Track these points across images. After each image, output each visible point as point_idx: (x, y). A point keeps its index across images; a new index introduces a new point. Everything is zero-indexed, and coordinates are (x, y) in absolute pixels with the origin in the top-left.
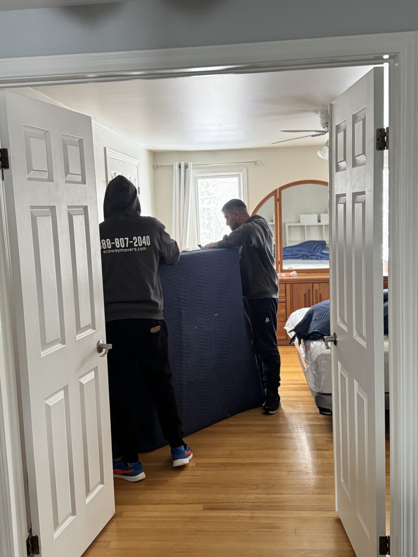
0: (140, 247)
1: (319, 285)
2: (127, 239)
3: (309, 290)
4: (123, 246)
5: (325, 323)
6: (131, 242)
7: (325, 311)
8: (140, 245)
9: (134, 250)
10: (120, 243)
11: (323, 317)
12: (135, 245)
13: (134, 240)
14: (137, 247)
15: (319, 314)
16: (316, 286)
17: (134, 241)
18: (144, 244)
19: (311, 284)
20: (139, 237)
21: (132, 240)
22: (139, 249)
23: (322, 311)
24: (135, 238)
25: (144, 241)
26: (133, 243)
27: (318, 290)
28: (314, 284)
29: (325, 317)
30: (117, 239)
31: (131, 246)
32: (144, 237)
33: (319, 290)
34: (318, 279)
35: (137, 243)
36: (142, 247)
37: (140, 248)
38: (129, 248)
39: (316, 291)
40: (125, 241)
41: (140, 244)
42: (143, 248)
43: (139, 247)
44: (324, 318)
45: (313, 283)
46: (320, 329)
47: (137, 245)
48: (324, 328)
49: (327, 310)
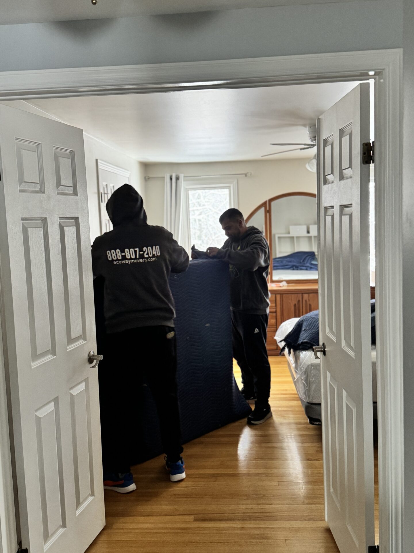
1: (308, 296)
2: (138, 250)
3: (299, 301)
4: (133, 257)
9: (144, 260)
10: (130, 253)
12: (146, 256)
13: (144, 250)
14: (147, 258)
16: (306, 296)
17: (144, 252)
18: (154, 254)
19: (300, 295)
20: (149, 248)
21: (142, 251)
22: (149, 260)
24: (145, 249)
25: (154, 252)
26: (143, 254)
28: (303, 295)
30: (128, 250)
31: (142, 256)
32: (154, 247)
33: (309, 300)
34: (307, 290)
35: (148, 254)
37: (150, 258)
38: (139, 259)
39: (306, 301)
40: (136, 252)
45: (302, 293)
47: (147, 256)
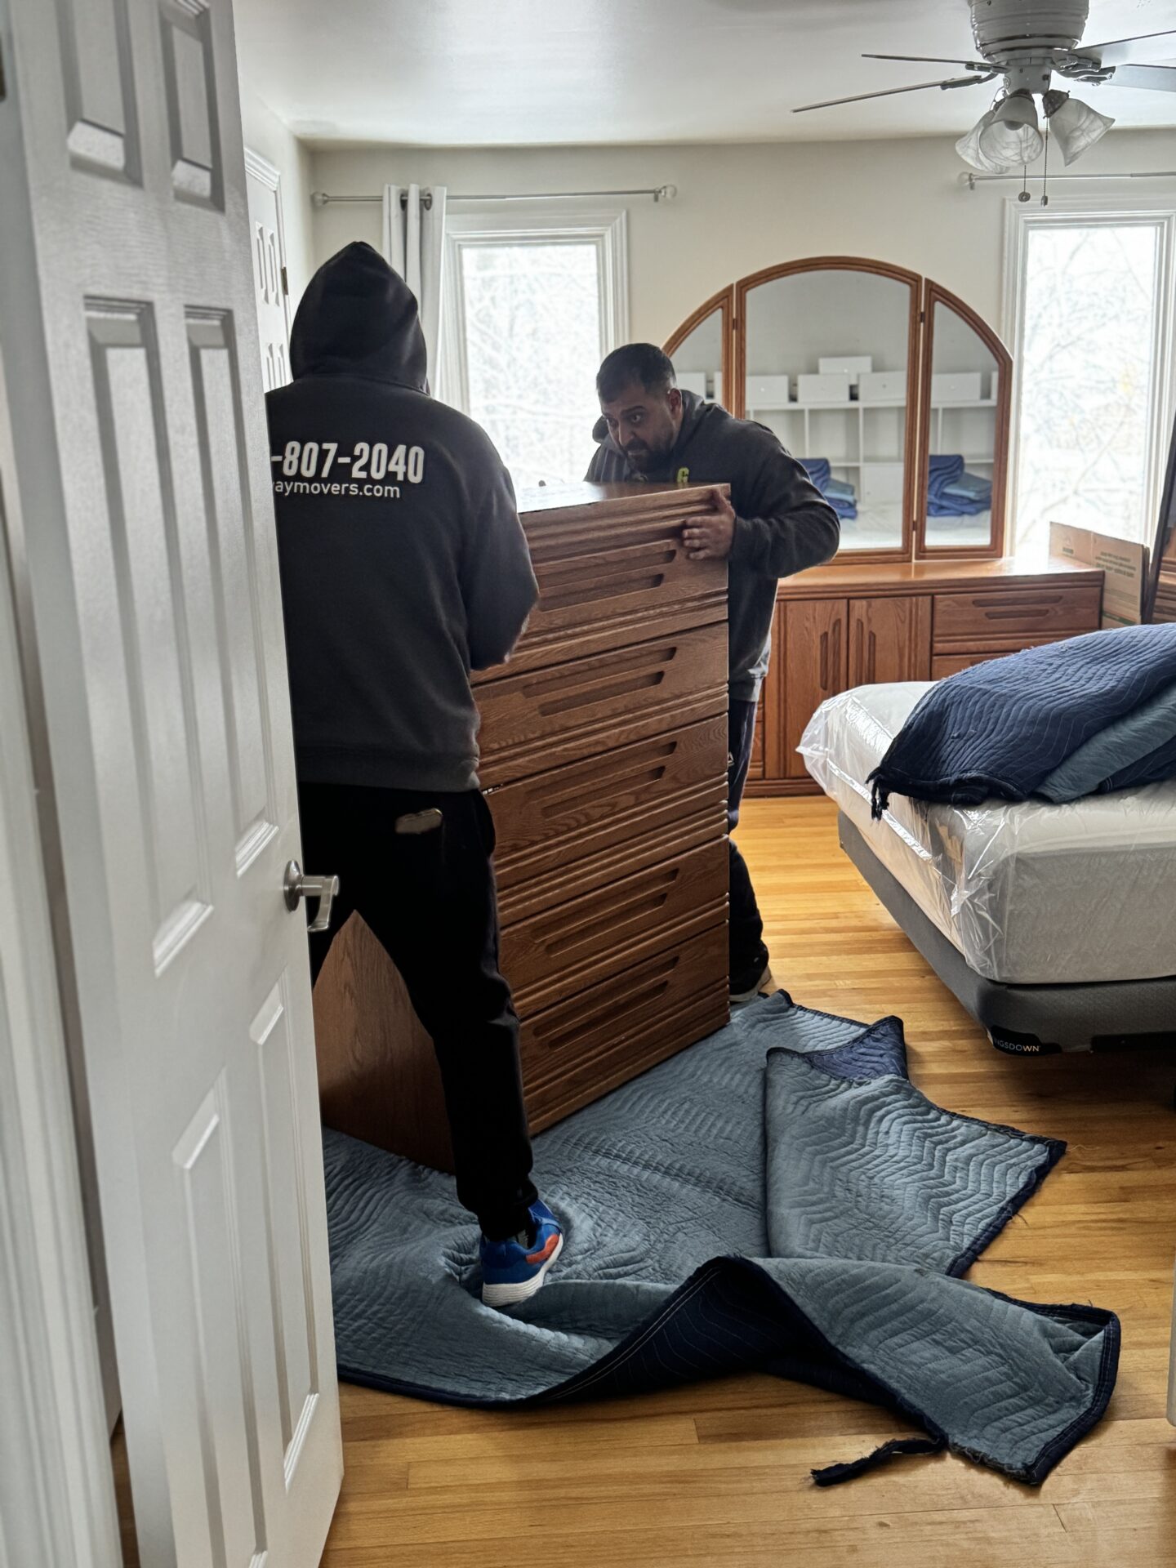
0: (374, 482)
1: (869, 606)
2: (332, 447)
3: (838, 622)
4: (310, 474)
5: (1002, 748)
6: (341, 460)
7: (993, 705)
8: (378, 475)
9: (347, 489)
10: (300, 459)
11: (990, 727)
12: (357, 473)
13: (355, 452)
14: (361, 483)
15: (970, 717)
16: (859, 607)
17: (355, 459)
19: (845, 601)
20: (378, 446)
21: (350, 454)
22: (369, 490)
23: (983, 706)
24: (361, 447)
25: (397, 463)
26: (350, 466)
27: (865, 620)
28: (852, 602)
29: (996, 723)
30: (296, 445)
31: (341, 473)
32: (399, 447)
33: (869, 620)
34: (867, 587)
35: (366, 468)
36: (382, 482)
37: (374, 486)
38: (329, 481)
39: (860, 622)
40: (323, 455)
41: (378, 470)
42: (387, 488)
43: (370, 480)
44: (993, 730)
45: (849, 599)
46: (985, 769)
47: (363, 475)
48: (1001, 766)
49: (996, 699)
